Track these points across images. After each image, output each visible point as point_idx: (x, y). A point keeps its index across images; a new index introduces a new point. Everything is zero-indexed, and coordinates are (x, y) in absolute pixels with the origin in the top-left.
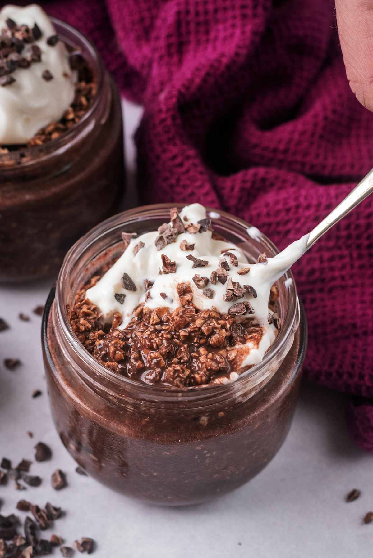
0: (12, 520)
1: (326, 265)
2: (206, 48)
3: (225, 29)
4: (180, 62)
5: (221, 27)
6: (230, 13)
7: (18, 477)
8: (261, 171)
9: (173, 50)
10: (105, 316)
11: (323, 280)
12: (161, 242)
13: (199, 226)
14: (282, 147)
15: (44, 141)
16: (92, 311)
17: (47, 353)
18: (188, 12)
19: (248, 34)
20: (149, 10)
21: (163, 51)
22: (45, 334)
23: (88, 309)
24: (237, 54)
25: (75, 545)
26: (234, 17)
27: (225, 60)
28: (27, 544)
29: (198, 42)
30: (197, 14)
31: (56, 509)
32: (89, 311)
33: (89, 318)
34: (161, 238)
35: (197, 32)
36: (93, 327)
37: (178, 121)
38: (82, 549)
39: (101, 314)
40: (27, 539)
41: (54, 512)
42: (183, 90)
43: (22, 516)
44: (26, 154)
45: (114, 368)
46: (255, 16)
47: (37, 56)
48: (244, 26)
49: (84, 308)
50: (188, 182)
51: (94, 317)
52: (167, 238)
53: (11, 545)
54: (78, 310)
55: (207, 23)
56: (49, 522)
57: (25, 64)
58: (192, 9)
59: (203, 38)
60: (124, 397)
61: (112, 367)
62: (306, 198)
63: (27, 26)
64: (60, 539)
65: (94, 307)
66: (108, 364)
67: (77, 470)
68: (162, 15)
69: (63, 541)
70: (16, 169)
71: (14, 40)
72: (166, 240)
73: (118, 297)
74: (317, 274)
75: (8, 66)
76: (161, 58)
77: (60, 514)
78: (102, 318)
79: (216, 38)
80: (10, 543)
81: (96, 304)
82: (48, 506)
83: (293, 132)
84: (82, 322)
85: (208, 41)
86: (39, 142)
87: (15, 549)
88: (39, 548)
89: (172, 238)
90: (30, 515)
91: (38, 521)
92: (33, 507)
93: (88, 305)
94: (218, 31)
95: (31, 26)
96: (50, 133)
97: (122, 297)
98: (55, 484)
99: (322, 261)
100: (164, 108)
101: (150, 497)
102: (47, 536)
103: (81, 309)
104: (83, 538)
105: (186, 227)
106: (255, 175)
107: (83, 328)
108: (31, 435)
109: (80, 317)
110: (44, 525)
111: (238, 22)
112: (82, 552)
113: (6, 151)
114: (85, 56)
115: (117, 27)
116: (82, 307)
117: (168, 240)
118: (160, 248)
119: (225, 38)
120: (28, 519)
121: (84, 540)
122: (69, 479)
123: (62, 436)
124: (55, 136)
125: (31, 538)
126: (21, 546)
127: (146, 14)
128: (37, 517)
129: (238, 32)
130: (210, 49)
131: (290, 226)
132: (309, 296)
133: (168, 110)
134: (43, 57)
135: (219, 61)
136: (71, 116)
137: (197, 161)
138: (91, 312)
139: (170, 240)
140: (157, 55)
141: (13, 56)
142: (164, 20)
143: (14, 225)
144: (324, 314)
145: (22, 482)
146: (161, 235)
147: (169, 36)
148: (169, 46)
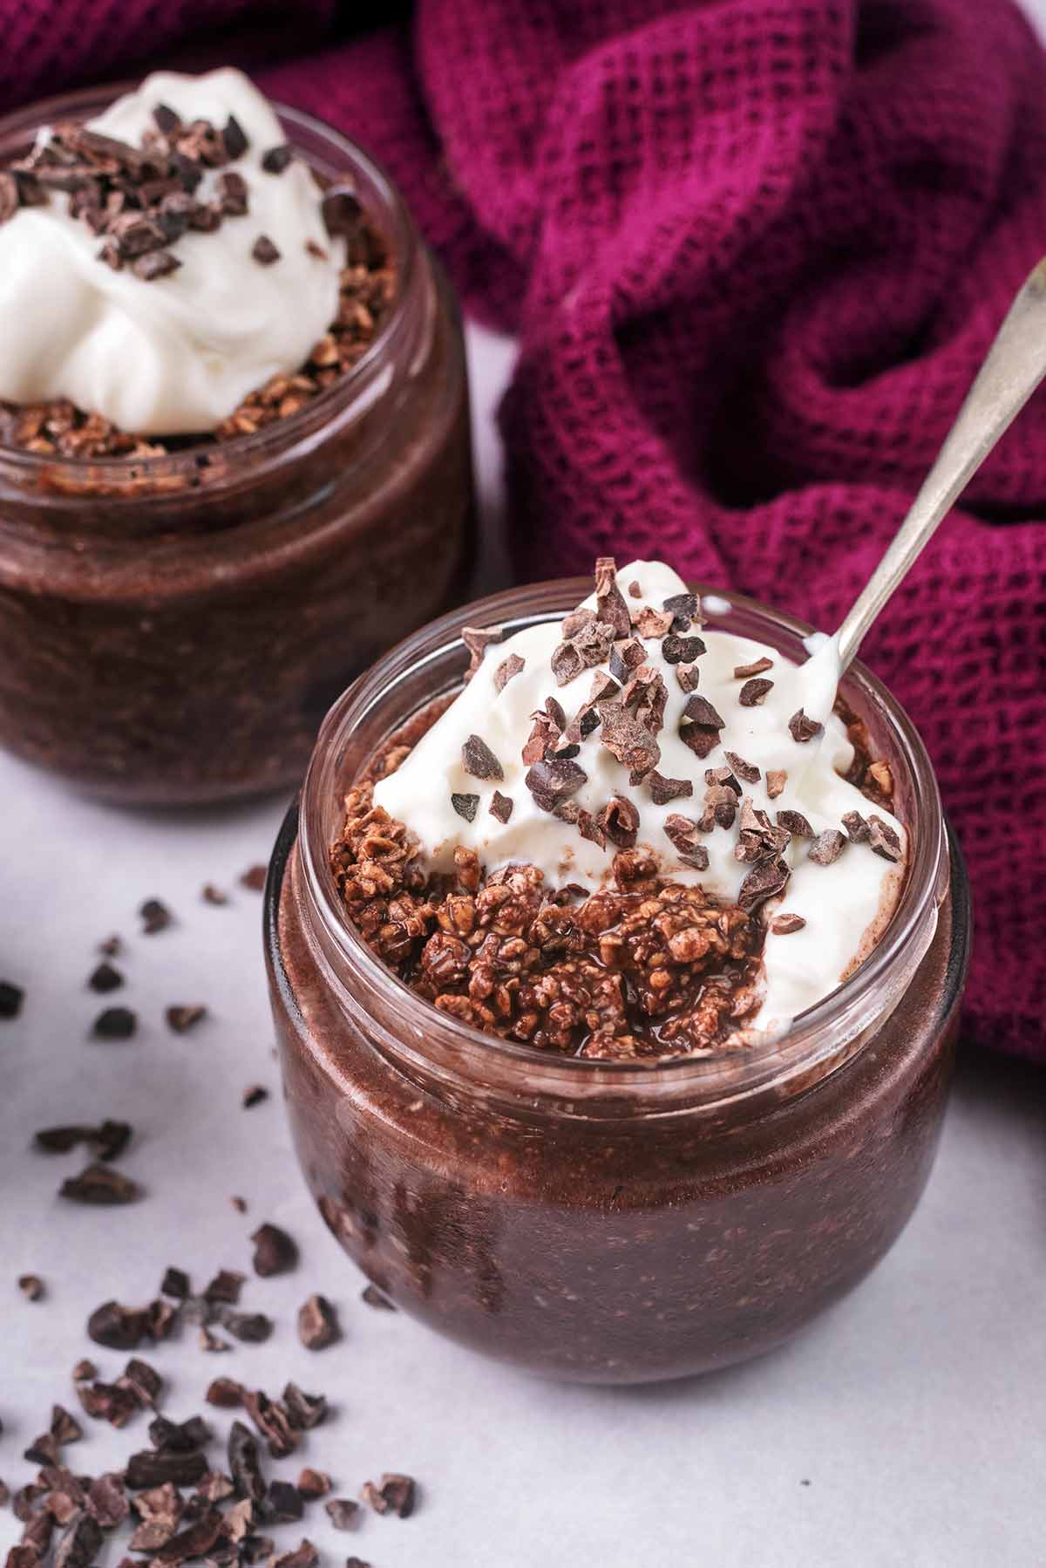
0: (194, 1432)
1: (1014, 735)
2: (683, 177)
3: (733, 128)
4: (616, 217)
5: (721, 120)
6: (744, 84)
7: (210, 1319)
8: (837, 494)
9: (596, 184)
10: (431, 854)
11: (1007, 778)
12: (568, 663)
13: (668, 618)
14: (888, 430)
15: (261, 424)
16: (392, 839)
17: (281, 979)
18: (633, 84)
19: (794, 138)
20: (531, 83)
21: (570, 188)
22: (272, 929)
23: (383, 835)
24: (766, 190)
25: (366, 1495)
26: (756, 94)
27: (735, 206)
28: (238, 1495)
29: (663, 162)
30: (658, 87)
31: (311, 1401)
32: (383, 839)
33: (386, 859)
34: (569, 651)
35: (659, 135)
36: (399, 884)
37: (616, 366)
38: (383, 1504)
39: (420, 848)
40: (236, 1481)
41: (308, 1409)
42: (626, 285)
43: (222, 1421)
44: (211, 458)
45: (461, 1011)
46: (811, 89)
47: (237, 200)
48: (782, 115)
49: (370, 833)
50: (645, 526)
51: (399, 856)
52: (585, 651)
53: (194, 1498)
54: (355, 840)
55: (684, 111)
56: (294, 1435)
57: (208, 220)
58: (645, 76)
59: (677, 151)
60: (488, 1088)
61: (455, 1008)
62: (956, 561)
63: (208, 123)
64: (324, 1480)
65: (398, 828)
66: (442, 1000)
67: (367, 1296)
68: (566, 93)
69: (332, 1485)
70: (188, 498)
71: (176, 162)
72: (581, 657)
73: (459, 802)
74: (992, 763)
75: (160, 227)
76: (565, 204)
77: (320, 1412)
78: (421, 857)
79: (709, 150)
80: (188, 1493)
81: (403, 821)
82: (289, 1393)
83: (916, 391)
84: (367, 870)
85: (687, 158)
86: (248, 426)
87: (206, 1510)
88: (269, 1505)
89: (597, 653)
90: (243, 1417)
91: (264, 1433)
92: (251, 1396)
93: (381, 823)
94: (713, 131)
95: (220, 123)
96: (277, 403)
97: (471, 801)
98: (309, 1337)
99: (1003, 726)
100: (576, 332)
101: (559, 1361)
102: (288, 1472)
103: (364, 834)
104: (385, 1476)
105: (634, 619)
106: (822, 503)
107: (370, 887)
108: (241, 1205)
109: (361, 856)
110: (280, 1443)
111: (768, 109)
112: (383, 1512)
113: (160, 452)
114: (365, 201)
115: (449, 131)
116: (364, 830)
117: (587, 659)
118: (564, 680)
119: (733, 150)
120: (239, 1428)
121: (390, 1480)
122: (345, 1321)
123: (322, 1205)
124: (290, 407)
125: (247, 1477)
126: (220, 1500)
127: (523, 96)
128: (262, 1423)
129: (767, 132)
130: (693, 179)
131: (916, 635)
132: (973, 820)
133: (588, 336)
134: (254, 203)
135: (718, 207)
136: (331, 357)
137: (666, 471)
138: (391, 842)
139: (593, 657)
140: (553, 201)
141: (175, 202)
142: (571, 108)
143: (185, 649)
144: (1014, 866)
145: (219, 1331)
146: (567, 643)
147: (585, 148)
148: (586, 174)
